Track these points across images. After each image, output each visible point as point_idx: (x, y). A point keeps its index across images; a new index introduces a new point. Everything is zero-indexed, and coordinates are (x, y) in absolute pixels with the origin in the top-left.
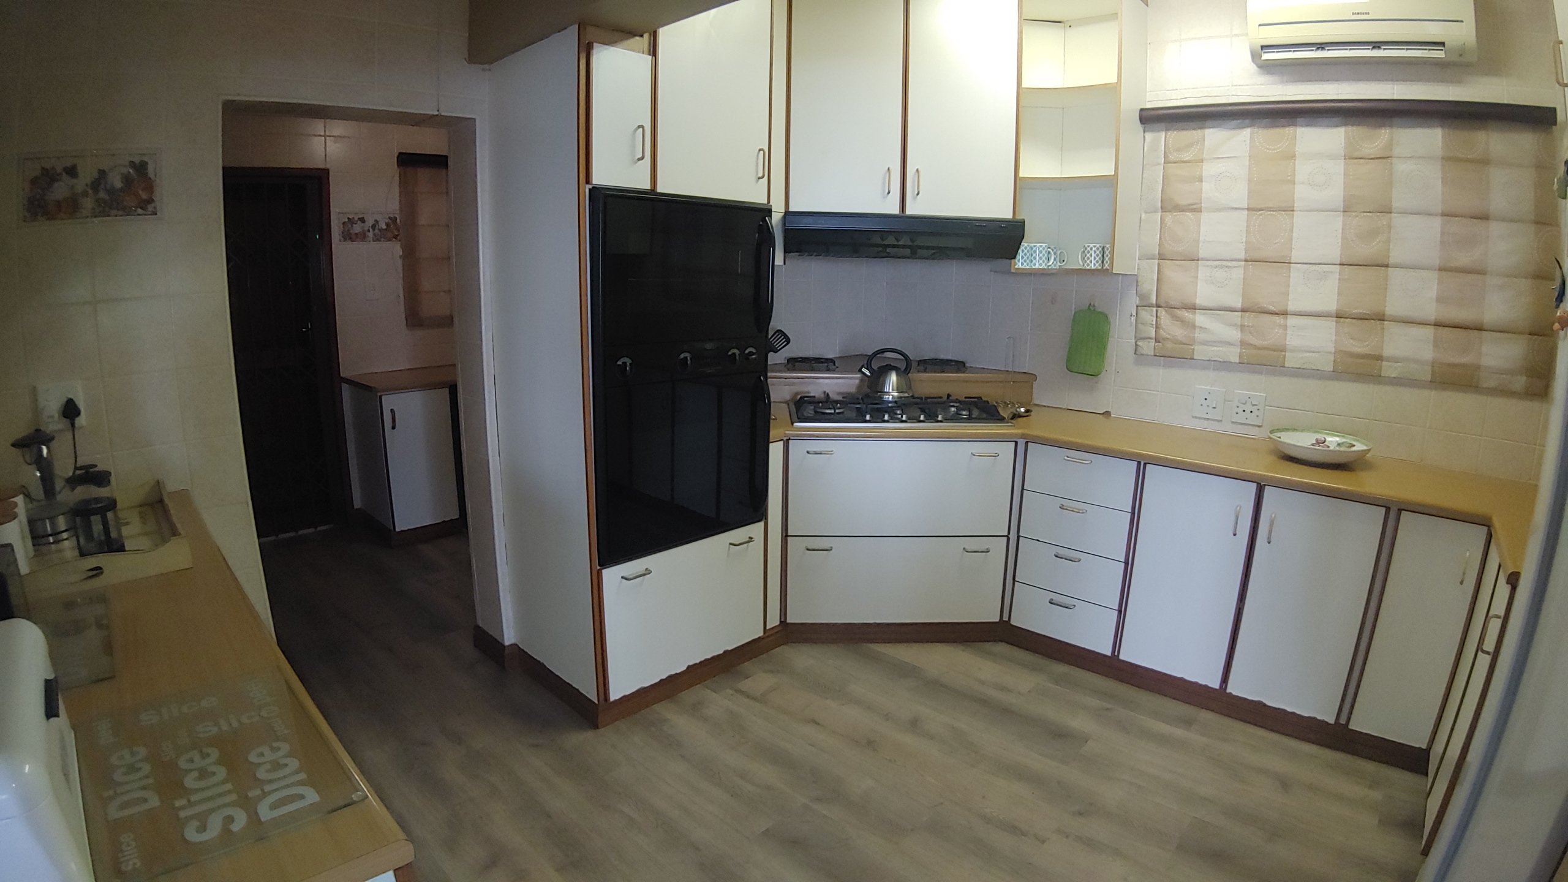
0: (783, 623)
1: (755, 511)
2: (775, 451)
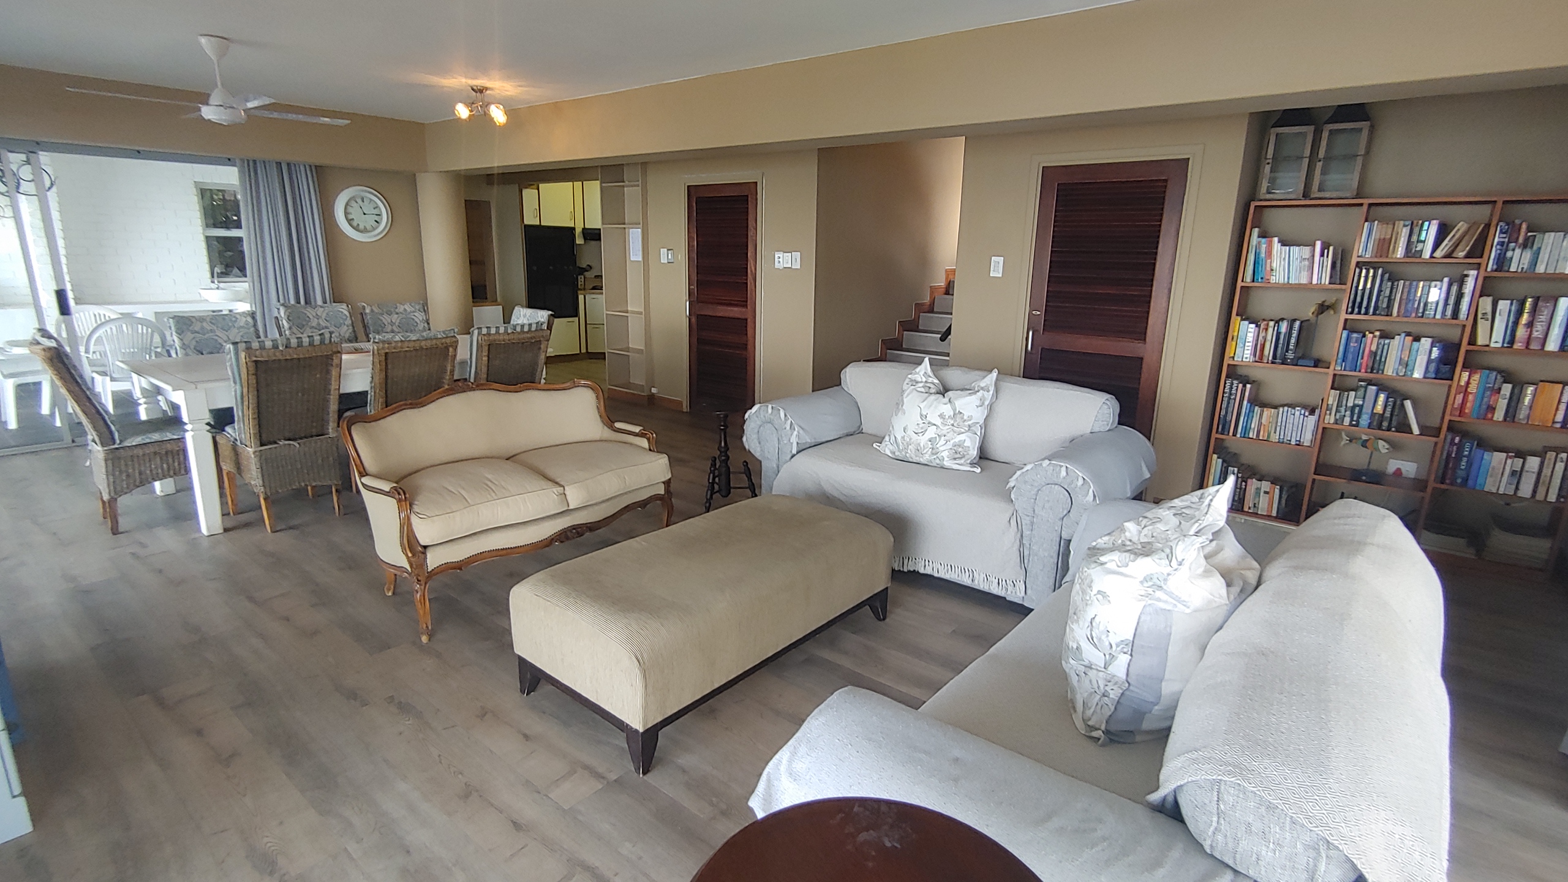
0: (587, 352)
1: (576, 314)
2: (581, 297)
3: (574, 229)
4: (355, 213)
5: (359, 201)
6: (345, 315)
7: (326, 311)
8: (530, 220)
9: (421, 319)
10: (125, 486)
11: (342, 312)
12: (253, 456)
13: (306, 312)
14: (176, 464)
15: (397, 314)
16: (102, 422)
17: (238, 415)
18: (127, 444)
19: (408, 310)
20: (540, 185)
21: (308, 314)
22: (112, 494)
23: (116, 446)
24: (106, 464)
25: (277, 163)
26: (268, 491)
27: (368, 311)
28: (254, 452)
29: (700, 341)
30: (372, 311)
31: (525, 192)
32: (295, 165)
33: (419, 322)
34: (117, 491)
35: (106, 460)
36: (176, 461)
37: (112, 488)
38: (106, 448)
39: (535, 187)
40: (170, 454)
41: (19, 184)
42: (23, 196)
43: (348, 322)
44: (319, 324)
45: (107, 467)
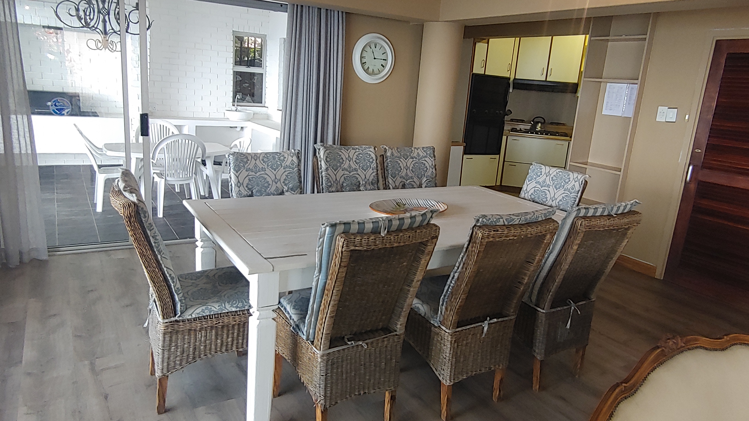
0: (501, 185)
1: (498, 152)
2: (504, 138)
3: (509, 79)
4: (368, 56)
5: (373, 46)
6: (372, 158)
7: (357, 154)
8: (478, 70)
9: (430, 164)
10: (178, 362)
11: (370, 155)
12: (319, 360)
13: (341, 153)
14: (230, 339)
15: (412, 158)
16: (167, 292)
17: (313, 309)
18: (187, 316)
19: (421, 154)
20: (490, 40)
21: (343, 156)
22: (165, 372)
23: (176, 318)
24: (164, 338)
25: (318, 8)
26: (328, 403)
27: (389, 154)
28: (322, 356)
29: (697, 209)
30: (392, 154)
31: (478, 45)
32: (331, 10)
33: (428, 167)
34: (169, 368)
35: (164, 334)
36: (230, 336)
37: (165, 364)
38: (167, 321)
39: (486, 41)
40: (225, 328)
41: (128, 25)
42: (130, 35)
43: (374, 165)
44: (350, 167)
45: (164, 341)
